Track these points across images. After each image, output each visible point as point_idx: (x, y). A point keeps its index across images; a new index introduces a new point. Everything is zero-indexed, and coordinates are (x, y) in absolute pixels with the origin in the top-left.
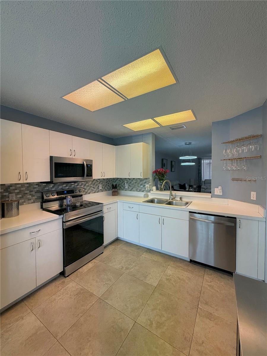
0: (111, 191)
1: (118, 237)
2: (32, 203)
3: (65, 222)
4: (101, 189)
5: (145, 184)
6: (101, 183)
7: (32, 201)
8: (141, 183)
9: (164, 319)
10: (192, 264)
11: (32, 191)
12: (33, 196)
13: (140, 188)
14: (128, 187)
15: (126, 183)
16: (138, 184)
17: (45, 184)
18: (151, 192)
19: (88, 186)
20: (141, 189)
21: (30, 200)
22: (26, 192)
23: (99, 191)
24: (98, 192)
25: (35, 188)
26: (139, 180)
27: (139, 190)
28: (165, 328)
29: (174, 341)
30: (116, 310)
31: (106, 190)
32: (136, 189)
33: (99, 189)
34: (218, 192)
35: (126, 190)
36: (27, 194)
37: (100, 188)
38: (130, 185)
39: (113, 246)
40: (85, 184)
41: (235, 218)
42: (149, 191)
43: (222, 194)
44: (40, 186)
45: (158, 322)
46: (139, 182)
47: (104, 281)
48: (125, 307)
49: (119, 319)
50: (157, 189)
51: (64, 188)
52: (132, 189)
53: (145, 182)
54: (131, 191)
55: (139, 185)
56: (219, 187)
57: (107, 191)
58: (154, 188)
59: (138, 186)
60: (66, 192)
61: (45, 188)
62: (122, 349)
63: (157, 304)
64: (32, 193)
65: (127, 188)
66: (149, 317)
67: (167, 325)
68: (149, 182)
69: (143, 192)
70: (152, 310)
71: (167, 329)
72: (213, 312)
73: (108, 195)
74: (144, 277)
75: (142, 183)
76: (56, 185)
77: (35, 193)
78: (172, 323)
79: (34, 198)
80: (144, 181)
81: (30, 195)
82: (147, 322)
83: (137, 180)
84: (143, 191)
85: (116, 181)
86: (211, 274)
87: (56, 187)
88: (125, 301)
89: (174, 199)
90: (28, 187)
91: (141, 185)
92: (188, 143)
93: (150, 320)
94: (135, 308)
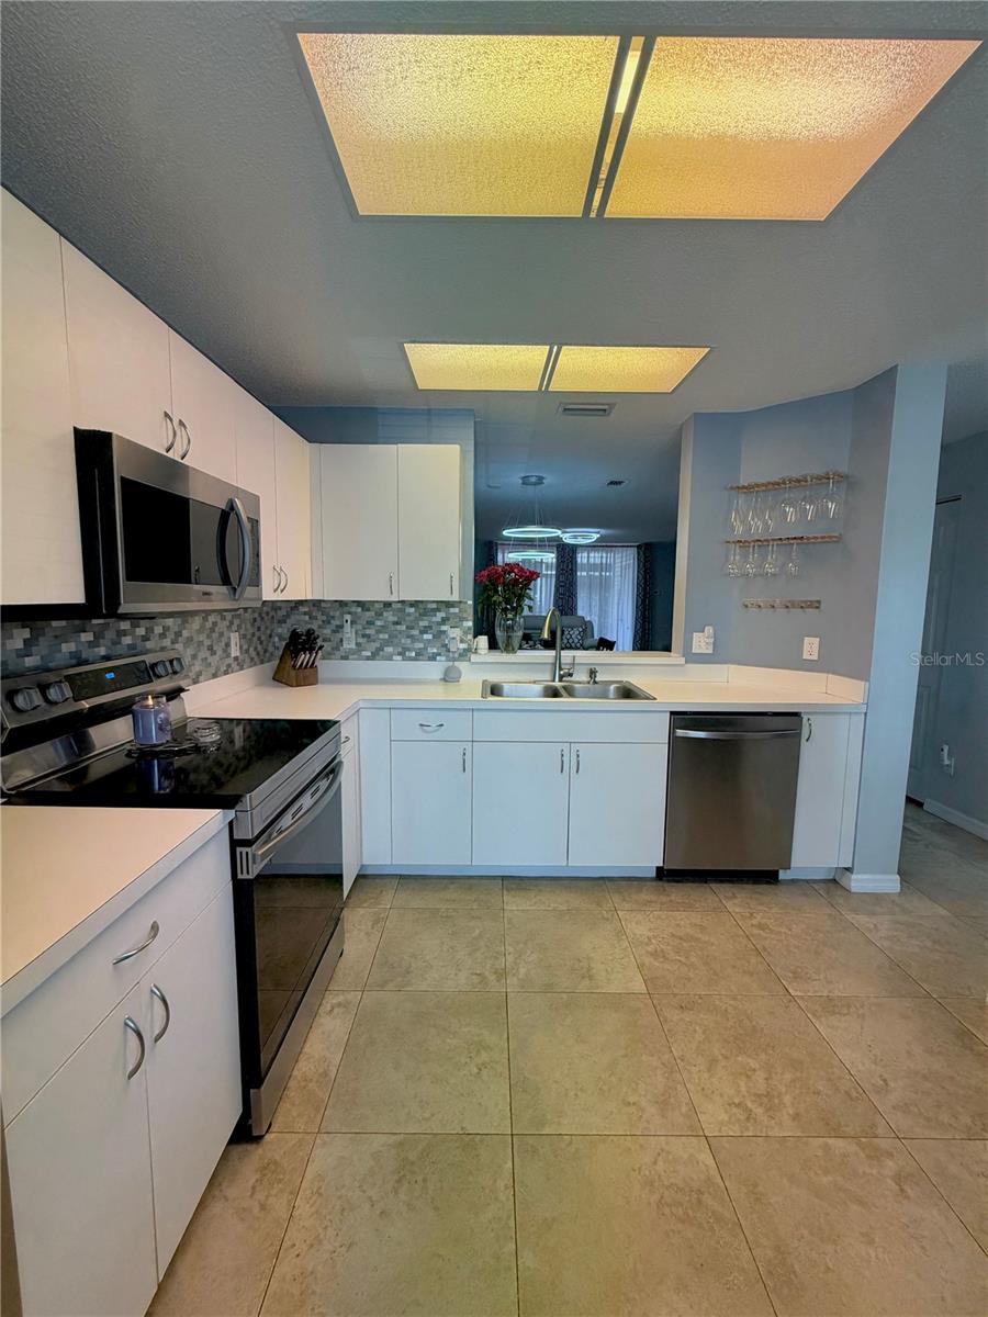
0: (269, 668)
1: (362, 866)
3: (248, 843)
4: (236, 658)
5: (444, 628)
6: (234, 627)
8: (422, 624)
9: (759, 1077)
10: (668, 881)
13: (421, 645)
14: (358, 644)
15: (347, 627)
16: (407, 627)
18: (474, 658)
19: (190, 639)
20: (426, 648)
23: (229, 666)
24: (226, 673)
26: (412, 610)
27: (413, 654)
28: (787, 1099)
29: (839, 1123)
30: (615, 1139)
31: (253, 663)
32: (400, 650)
33: (229, 655)
34: (703, 644)
35: (345, 658)
37: (235, 652)
38: (368, 632)
39: (362, 911)
40: (176, 629)
41: (796, 714)
42: (464, 655)
43: (711, 651)
45: (758, 1096)
46: (417, 619)
47: (463, 1060)
49: (655, 1164)
50: (493, 645)
51: (84, 656)
52: (380, 649)
53: (444, 621)
54: (373, 657)
55: (415, 632)
56: (706, 628)
57: (255, 665)
58: (483, 640)
59: (411, 637)
62: (757, 1253)
63: (702, 1042)
65: (353, 646)
66: (721, 1096)
68: (463, 619)
69: (435, 659)
70: (709, 1071)
71: (794, 1099)
72: (830, 992)
73: (260, 683)
74: (583, 978)
75: (430, 622)
78: (789, 1075)
80: (440, 615)
82: (734, 1114)
83: (402, 610)
84: (433, 658)
85: (288, 616)
86: (734, 894)
88: (609, 1090)
89: (569, 678)
91: (422, 632)
92: (533, 480)
93: (734, 1103)
94: (663, 1095)
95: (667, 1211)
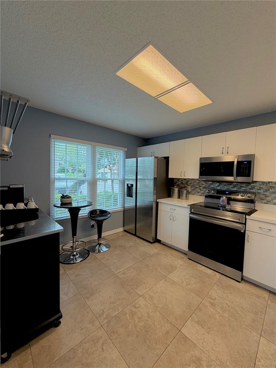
2: (200, 195)
7: (200, 194)
9: (137, 320)
11: (201, 187)
12: (201, 190)
17: (211, 182)
21: (199, 193)
22: (197, 186)
25: (203, 184)
28: (129, 318)
36: (197, 187)
44: (207, 183)
45: (135, 314)
48: (155, 292)
49: (146, 286)
60: (228, 193)
61: (211, 186)
62: (126, 285)
63: (155, 321)
64: (200, 188)
66: (142, 307)
67: (131, 321)
70: (148, 313)
71: (127, 319)
76: (221, 184)
77: (203, 188)
78: (130, 327)
79: (202, 192)
81: (199, 189)
82: (138, 305)
87: (221, 186)
88: (162, 293)
90: (198, 183)
93: (139, 307)
94: (153, 299)
95: (140, 281)
